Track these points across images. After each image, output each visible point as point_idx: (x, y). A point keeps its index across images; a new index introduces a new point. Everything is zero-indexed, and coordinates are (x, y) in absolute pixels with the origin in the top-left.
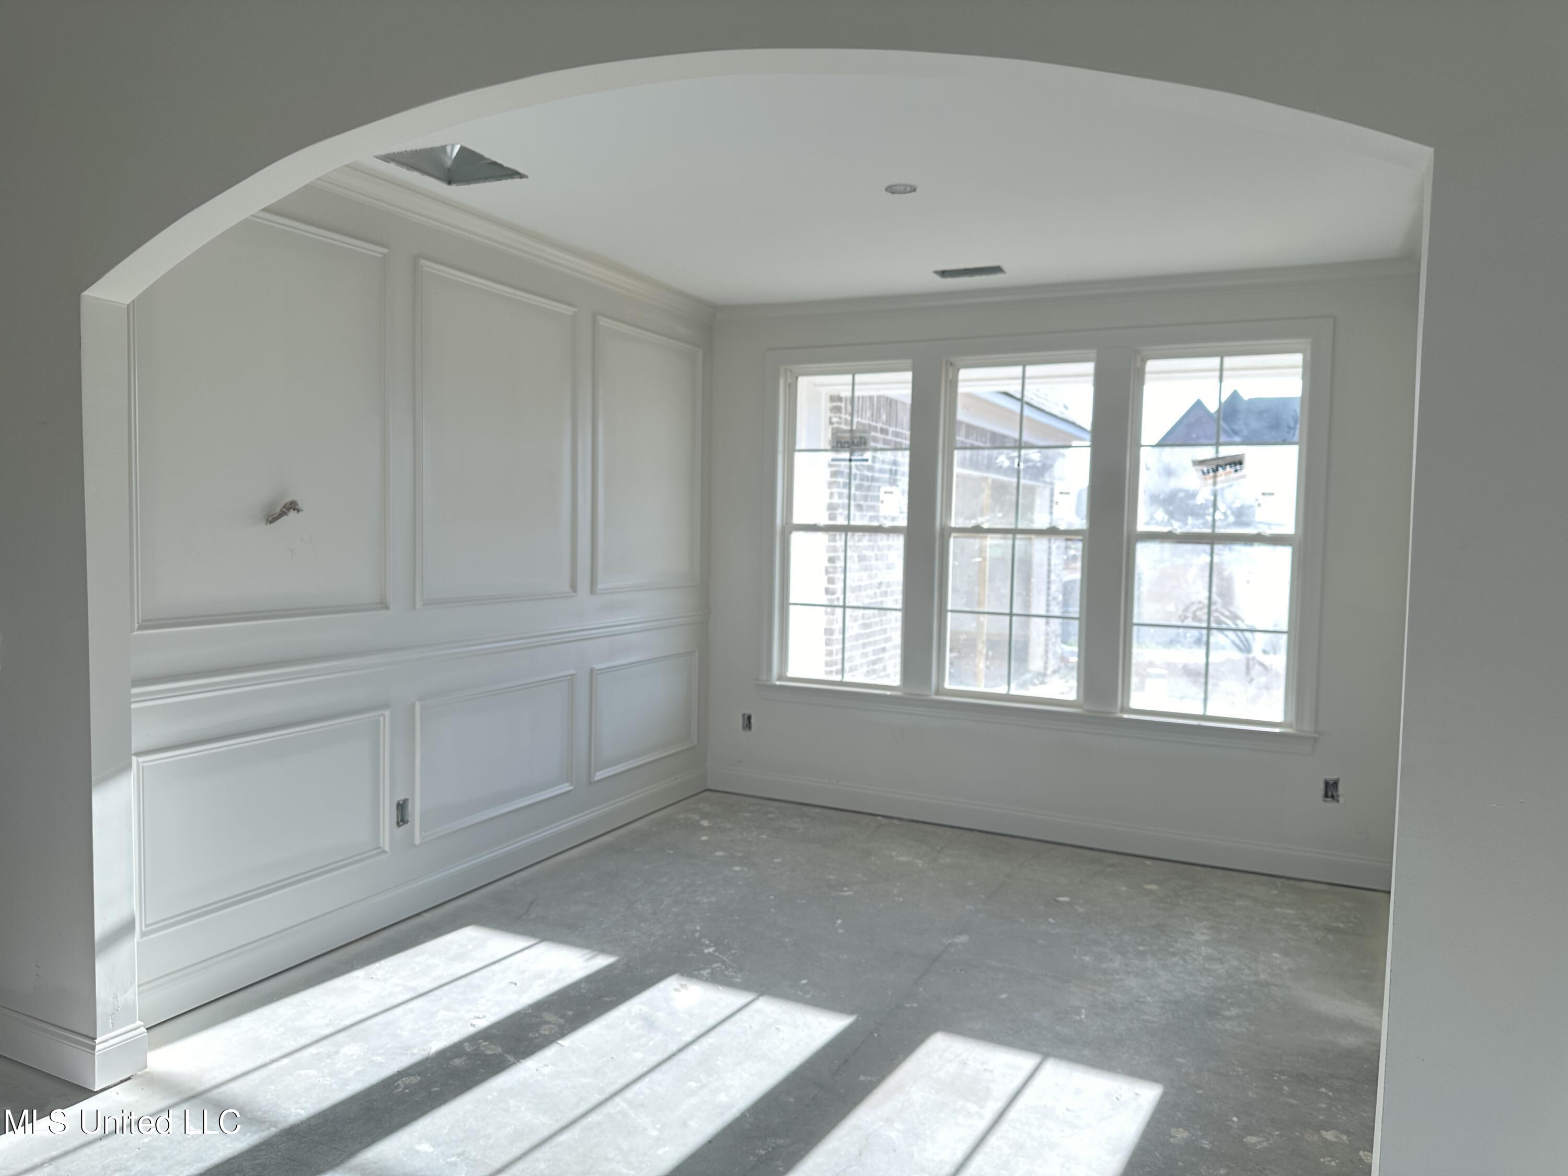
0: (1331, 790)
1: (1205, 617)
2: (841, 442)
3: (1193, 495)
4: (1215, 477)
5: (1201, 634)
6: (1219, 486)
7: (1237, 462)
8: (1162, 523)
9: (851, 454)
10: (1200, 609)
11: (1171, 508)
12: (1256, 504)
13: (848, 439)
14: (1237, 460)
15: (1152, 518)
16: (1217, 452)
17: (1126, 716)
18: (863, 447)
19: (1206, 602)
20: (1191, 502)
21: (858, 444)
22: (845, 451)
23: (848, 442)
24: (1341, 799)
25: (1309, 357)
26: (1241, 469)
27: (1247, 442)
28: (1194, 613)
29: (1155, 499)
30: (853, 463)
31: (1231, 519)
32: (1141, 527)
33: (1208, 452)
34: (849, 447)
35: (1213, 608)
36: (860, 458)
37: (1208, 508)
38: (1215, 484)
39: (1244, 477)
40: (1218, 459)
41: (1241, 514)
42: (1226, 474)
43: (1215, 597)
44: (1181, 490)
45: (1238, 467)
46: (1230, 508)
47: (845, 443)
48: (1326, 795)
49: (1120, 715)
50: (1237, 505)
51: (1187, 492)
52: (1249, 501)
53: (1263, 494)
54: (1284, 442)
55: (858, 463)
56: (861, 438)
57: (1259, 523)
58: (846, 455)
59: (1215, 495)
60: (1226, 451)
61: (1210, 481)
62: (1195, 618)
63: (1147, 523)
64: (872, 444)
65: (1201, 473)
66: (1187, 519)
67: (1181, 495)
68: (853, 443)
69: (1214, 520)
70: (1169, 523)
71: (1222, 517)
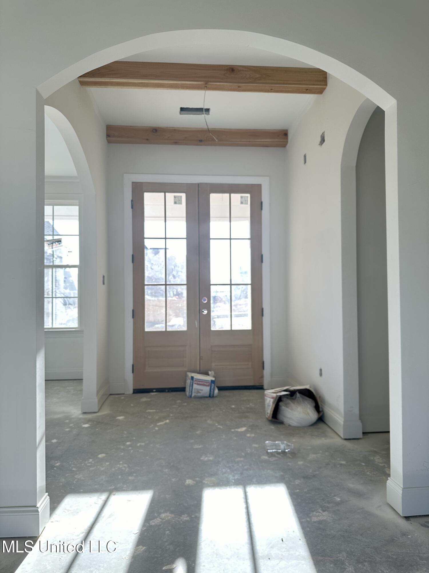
1: (51, 294)
4: (52, 246)
6: (54, 249)
7: (59, 241)
16: (53, 237)
19: (51, 288)
26: (61, 243)
31: (59, 260)
37: (51, 257)
38: (52, 248)
39: (62, 246)
40: (53, 240)
41: (62, 258)
42: (56, 245)
46: (58, 256)
53: (68, 251)
57: (67, 261)
59: (53, 252)
60: (56, 237)
65: (48, 244)
69: (53, 261)
71: (56, 259)
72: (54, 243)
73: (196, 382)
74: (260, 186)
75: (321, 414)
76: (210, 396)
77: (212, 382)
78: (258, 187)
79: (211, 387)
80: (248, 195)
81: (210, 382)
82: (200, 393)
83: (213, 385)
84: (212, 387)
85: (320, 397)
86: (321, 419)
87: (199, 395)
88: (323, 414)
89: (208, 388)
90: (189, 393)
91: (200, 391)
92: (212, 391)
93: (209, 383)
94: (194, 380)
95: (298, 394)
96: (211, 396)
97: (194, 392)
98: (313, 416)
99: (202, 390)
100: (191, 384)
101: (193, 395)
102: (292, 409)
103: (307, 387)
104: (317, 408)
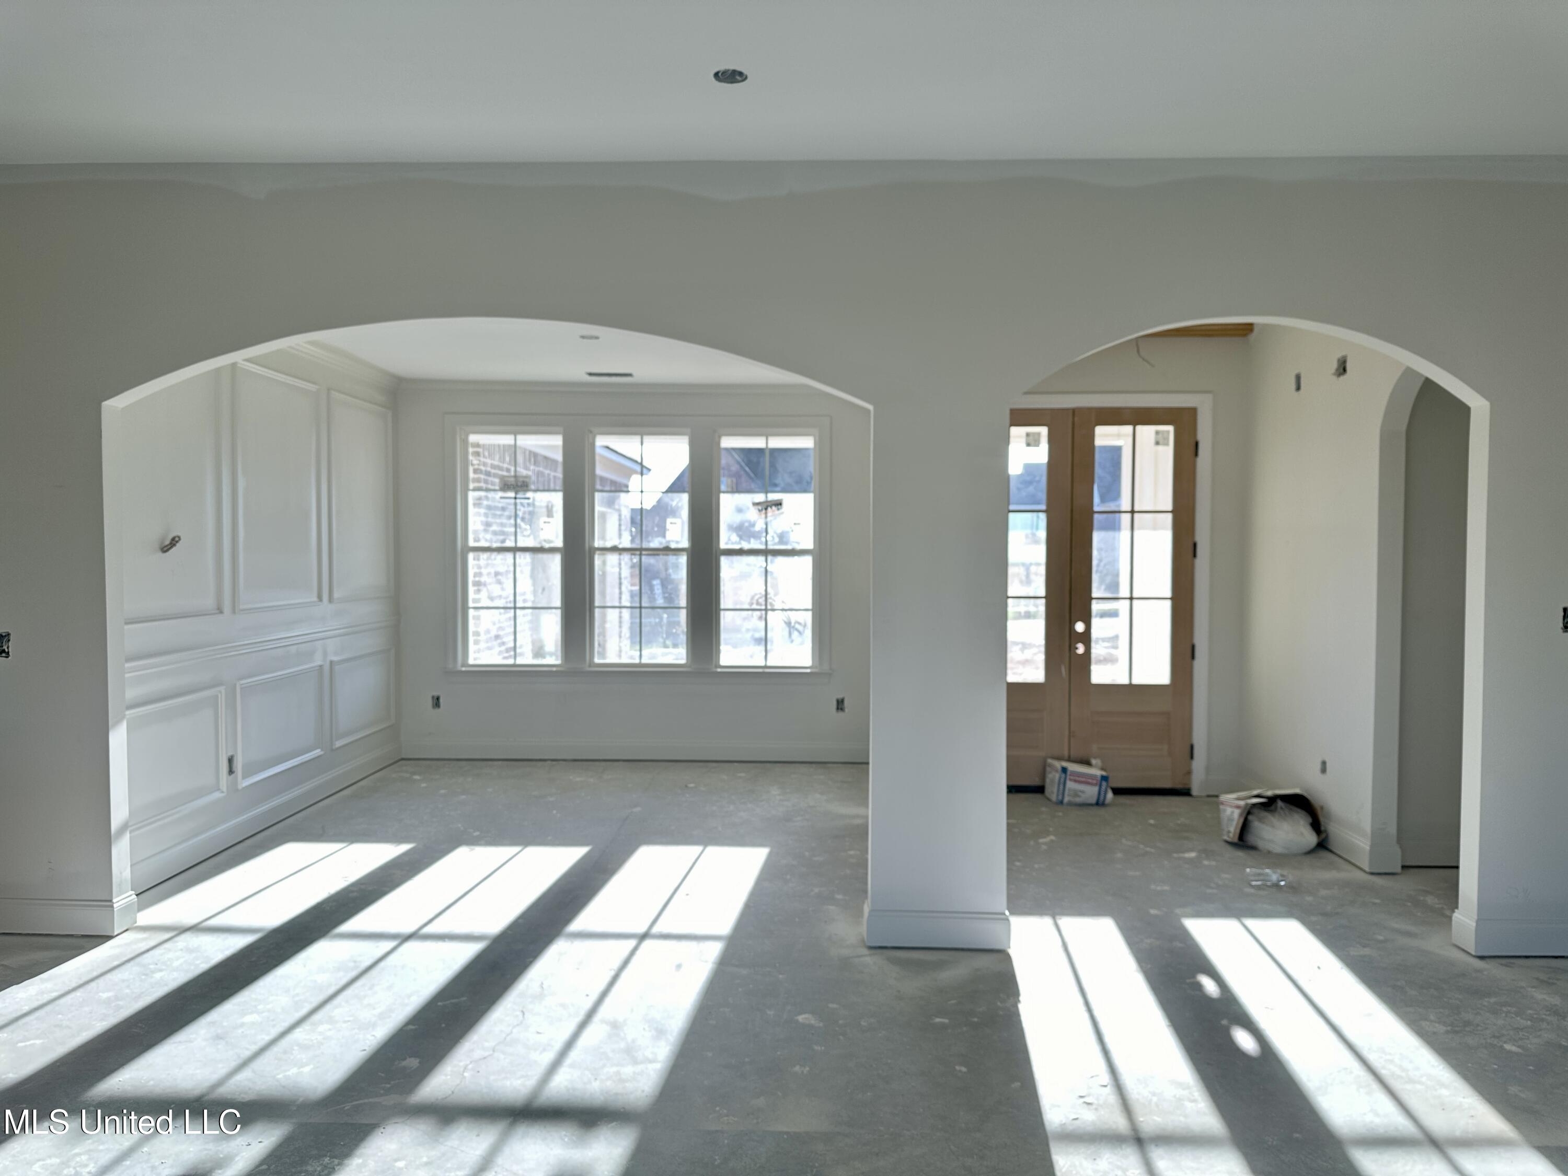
0: (840, 704)
1: (763, 603)
2: (508, 485)
3: (753, 525)
4: (766, 513)
5: (762, 614)
6: (769, 519)
7: (779, 504)
8: (736, 543)
9: (516, 493)
10: (761, 598)
11: (740, 533)
12: (790, 530)
13: (513, 483)
14: (778, 502)
15: (729, 539)
16: (766, 497)
17: (719, 670)
18: (525, 488)
19: (764, 593)
20: (752, 529)
21: (521, 486)
22: (511, 491)
23: (513, 485)
24: (846, 710)
25: (817, 438)
26: (781, 508)
27: (784, 491)
28: (757, 600)
29: (731, 528)
30: (518, 501)
31: (777, 540)
32: (723, 546)
33: (760, 497)
34: (514, 488)
35: (768, 596)
36: (523, 496)
37: (762, 533)
38: (766, 517)
39: (782, 513)
40: (767, 502)
41: (782, 537)
42: (773, 511)
43: (769, 590)
44: (747, 521)
45: (779, 507)
46: (775, 532)
47: (511, 485)
48: (838, 709)
49: (714, 670)
50: (779, 531)
51: (750, 522)
52: (786, 529)
53: (795, 524)
54: (805, 491)
55: (523, 501)
56: (523, 482)
57: (793, 542)
58: (512, 494)
59: (766, 524)
60: (773, 497)
61: (763, 516)
62: (758, 603)
63: (727, 543)
64: (533, 487)
65: (757, 511)
66: (750, 540)
67: (746, 524)
68: (517, 485)
69: (766, 541)
70: (739, 543)
71: (771, 539)
72: (769, 509)
73: (1072, 777)
74: (1193, 412)
75: (1323, 836)
76: (1097, 804)
77: (1104, 778)
78: (1192, 413)
79: (1100, 786)
80: (1170, 429)
81: (1099, 778)
82: (1079, 796)
83: (1104, 784)
84: (1103, 788)
85: (1322, 808)
86: (1323, 845)
87: (1078, 800)
88: (1327, 837)
89: (1096, 789)
90: (1058, 795)
91: (1080, 794)
92: (1102, 793)
93: (1097, 780)
94: (1068, 773)
95: (1280, 803)
96: (1100, 803)
97: (1069, 795)
98: (1311, 839)
99: (1083, 792)
100: (1062, 780)
101: (1066, 799)
102: (1273, 827)
103: (1297, 791)
104: (1316, 826)
